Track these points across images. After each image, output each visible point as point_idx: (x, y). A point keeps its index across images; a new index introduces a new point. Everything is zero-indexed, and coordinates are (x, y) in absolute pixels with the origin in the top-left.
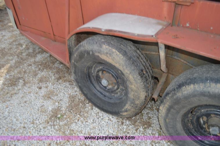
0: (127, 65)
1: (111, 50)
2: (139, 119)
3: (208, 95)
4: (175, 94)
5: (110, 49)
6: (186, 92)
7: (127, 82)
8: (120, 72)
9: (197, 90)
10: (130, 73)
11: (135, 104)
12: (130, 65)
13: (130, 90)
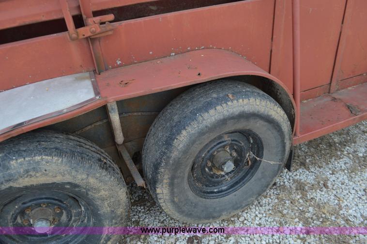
0: (75, 167)
1: (31, 162)
2: (126, 236)
3: (207, 129)
4: (169, 157)
5: (29, 161)
6: (181, 146)
7: (89, 193)
8: (68, 187)
9: (192, 134)
10: (88, 175)
11: (119, 217)
12: (80, 164)
13: (98, 203)
